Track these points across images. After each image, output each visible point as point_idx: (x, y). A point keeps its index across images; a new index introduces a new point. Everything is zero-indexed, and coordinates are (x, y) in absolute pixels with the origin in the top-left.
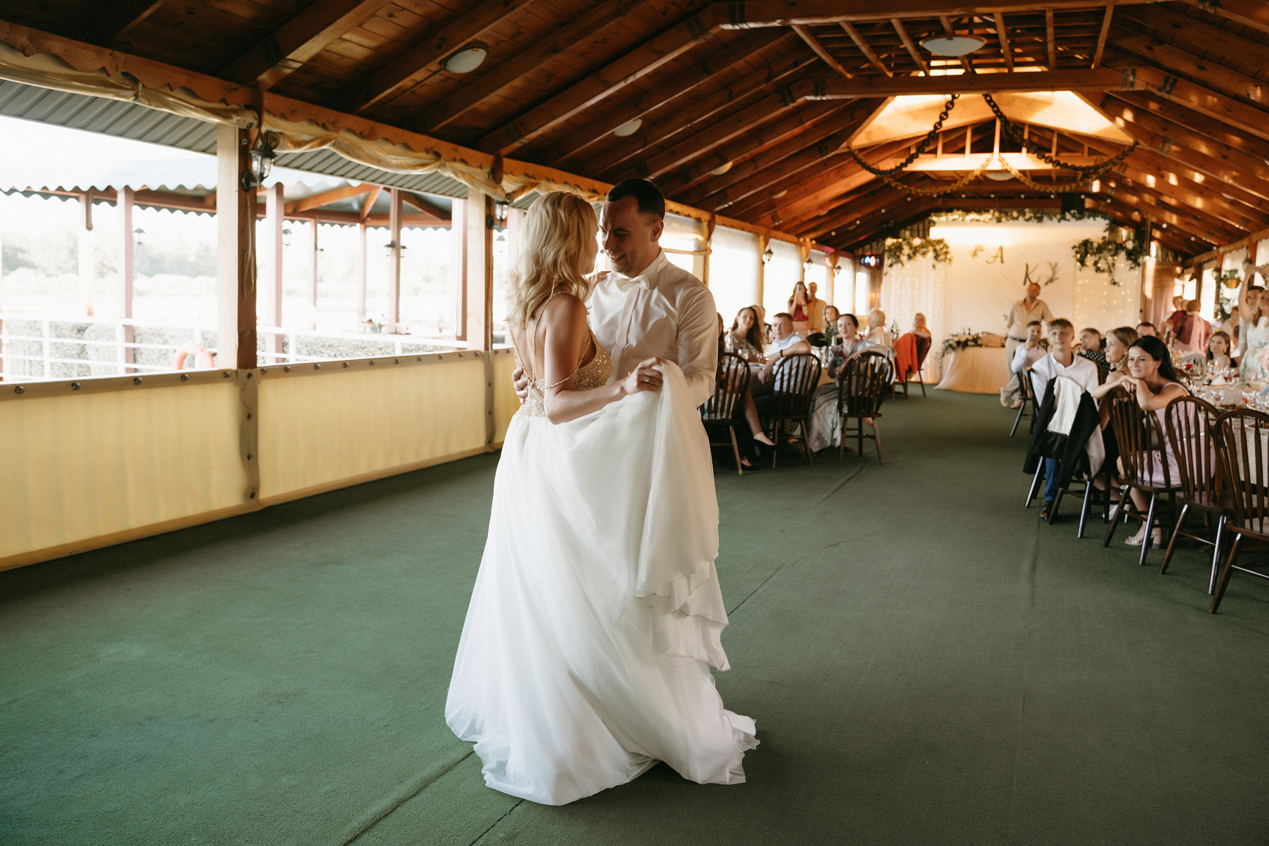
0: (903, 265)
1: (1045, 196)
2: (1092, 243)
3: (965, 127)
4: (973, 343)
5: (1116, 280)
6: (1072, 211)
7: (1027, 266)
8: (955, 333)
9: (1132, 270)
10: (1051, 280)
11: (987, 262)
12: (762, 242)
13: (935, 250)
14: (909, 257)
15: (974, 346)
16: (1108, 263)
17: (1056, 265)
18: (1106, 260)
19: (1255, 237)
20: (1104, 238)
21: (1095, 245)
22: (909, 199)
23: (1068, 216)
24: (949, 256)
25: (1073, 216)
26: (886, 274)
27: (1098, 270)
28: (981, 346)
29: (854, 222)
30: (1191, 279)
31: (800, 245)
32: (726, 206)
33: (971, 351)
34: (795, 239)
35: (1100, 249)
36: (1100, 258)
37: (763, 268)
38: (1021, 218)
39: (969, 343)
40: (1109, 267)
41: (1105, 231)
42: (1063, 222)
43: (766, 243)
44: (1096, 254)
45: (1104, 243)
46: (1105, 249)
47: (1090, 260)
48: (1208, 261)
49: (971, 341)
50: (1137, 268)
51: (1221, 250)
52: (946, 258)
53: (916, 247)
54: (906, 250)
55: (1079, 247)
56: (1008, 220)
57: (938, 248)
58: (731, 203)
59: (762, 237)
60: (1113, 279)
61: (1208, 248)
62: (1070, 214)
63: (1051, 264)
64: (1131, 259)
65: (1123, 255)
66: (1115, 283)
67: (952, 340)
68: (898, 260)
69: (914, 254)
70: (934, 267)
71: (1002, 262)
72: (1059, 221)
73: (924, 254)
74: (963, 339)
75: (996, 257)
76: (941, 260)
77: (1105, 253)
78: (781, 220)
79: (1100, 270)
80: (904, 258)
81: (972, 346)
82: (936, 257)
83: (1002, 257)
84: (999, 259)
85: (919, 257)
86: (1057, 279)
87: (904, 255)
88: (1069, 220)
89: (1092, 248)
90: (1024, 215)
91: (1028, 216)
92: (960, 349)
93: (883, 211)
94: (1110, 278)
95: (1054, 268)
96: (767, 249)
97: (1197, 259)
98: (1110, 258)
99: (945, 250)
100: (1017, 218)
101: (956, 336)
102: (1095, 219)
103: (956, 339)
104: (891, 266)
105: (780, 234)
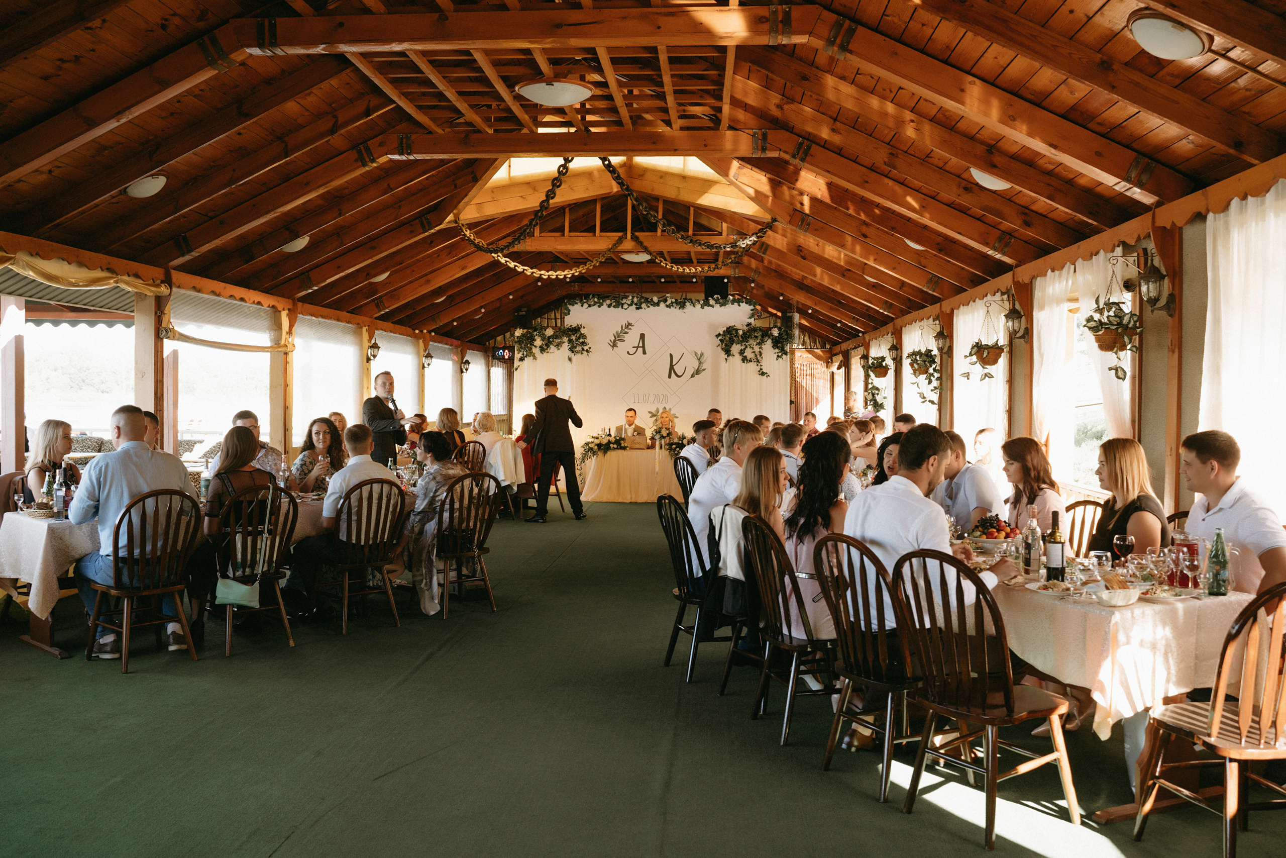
0: (535, 358)
1: (685, 280)
2: (737, 330)
3: (592, 202)
4: (615, 446)
5: (764, 371)
6: (715, 296)
7: (671, 356)
8: (596, 435)
9: (780, 359)
10: (698, 372)
11: (628, 353)
12: (366, 335)
13: (570, 341)
14: (542, 350)
15: (617, 449)
16: (754, 352)
17: (702, 354)
18: (753, 348)
19: (898, 322)
20: (749, 325)
21: (741, 332)
22: (539, 284)
23: (712, 302)
24: (586, 348)
25: (717, 301)
26: (516, 369)
27: (745, 359)
28: (624, 448)
29: (478, 311)
30: (839, 368)
31: (417, 337)
32: (310, 291)
33: (613, 455)
34: (410, 330)
35: (746, 337)
36: (746, 347)
37: (370, 365)
38: (662, 305)
39: (611, 445)
40: (756, 355)
41: (750, 318)
42: (706, 307)
43: (371, 337)
44: (742, 341)
45: (748, 331)
46: (750, 336)
47: (736, 348)
48: (855, 348)
49: (613, 444)
50: (784, 356)
51: (867, 337)
52: (583, 349)
53: (549, 338)
54: (538, 342)
55: (724, 335)
56: (649, 307)
57: (573, 338)
58: (316, 288)
59: (365, 329)
60: (761, 369)
61: (854, 334)
62: (713, 299)
63: (696, 354)
64: (778, 348)
65: (769, 343)
66: (763, 374)
67: (592, 442)
68: (530, 354)
69: (548, 346)
70: (570, 359)
71: (644, 353)
72: (702, 307)
73: (558, 346)
74: (605, 441)
75: (638, 347)
76: (577, 352)
77: (752, 342)
78: (387, 308)
79: (747, 360)
80: (536, 351)
81: (614, 448)
82: (572, 349)
83: (643, 347)
84: (640, 350)
85: (552, 348)
86: (704, 370)
87: (536, 347)
88: (713, 306)
89: (737, 336)
90: (665, 301)
91: (669, 302)
92: (600, 454)
93: (511, 297)
94: (758, 368)
95: (700, 358)
96: (373, 341)
97: (844, 346)
98: (757, 349)
99: (581, 340)
100: (658, 304)
101: (597, 438)
102: (739, 306)
103: (597, 441)
104: (522, 359)
105: (389, 325)
